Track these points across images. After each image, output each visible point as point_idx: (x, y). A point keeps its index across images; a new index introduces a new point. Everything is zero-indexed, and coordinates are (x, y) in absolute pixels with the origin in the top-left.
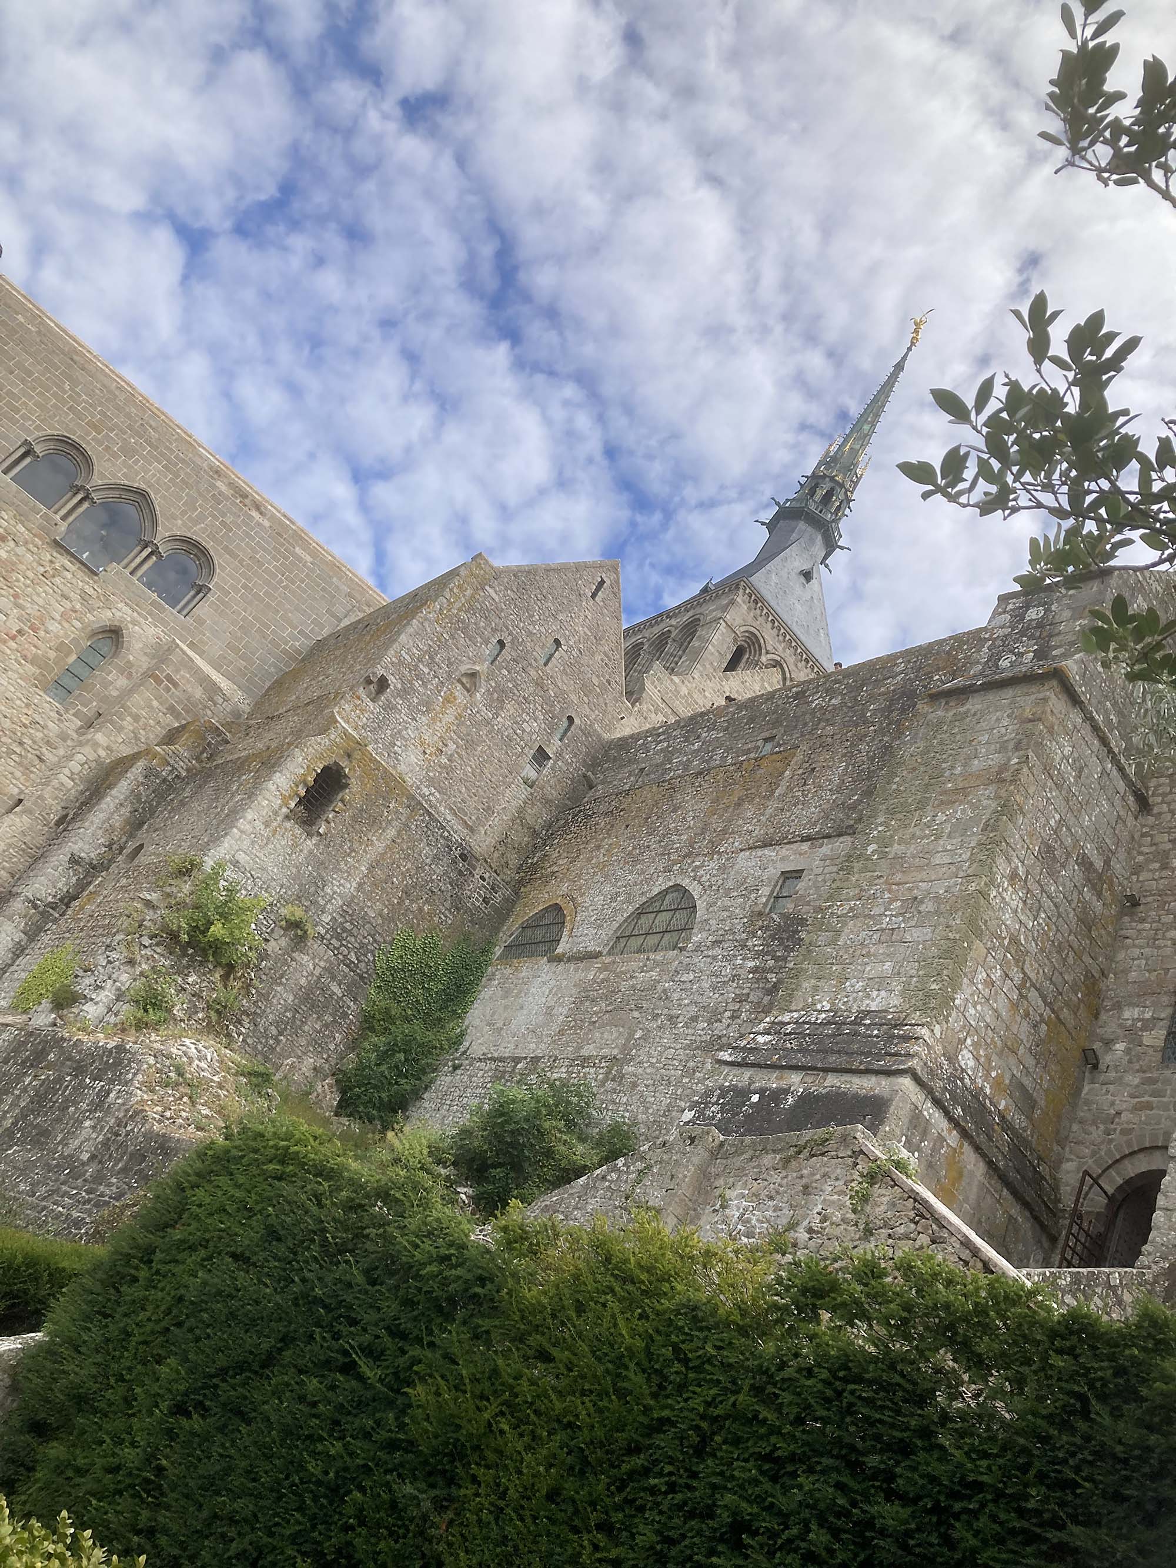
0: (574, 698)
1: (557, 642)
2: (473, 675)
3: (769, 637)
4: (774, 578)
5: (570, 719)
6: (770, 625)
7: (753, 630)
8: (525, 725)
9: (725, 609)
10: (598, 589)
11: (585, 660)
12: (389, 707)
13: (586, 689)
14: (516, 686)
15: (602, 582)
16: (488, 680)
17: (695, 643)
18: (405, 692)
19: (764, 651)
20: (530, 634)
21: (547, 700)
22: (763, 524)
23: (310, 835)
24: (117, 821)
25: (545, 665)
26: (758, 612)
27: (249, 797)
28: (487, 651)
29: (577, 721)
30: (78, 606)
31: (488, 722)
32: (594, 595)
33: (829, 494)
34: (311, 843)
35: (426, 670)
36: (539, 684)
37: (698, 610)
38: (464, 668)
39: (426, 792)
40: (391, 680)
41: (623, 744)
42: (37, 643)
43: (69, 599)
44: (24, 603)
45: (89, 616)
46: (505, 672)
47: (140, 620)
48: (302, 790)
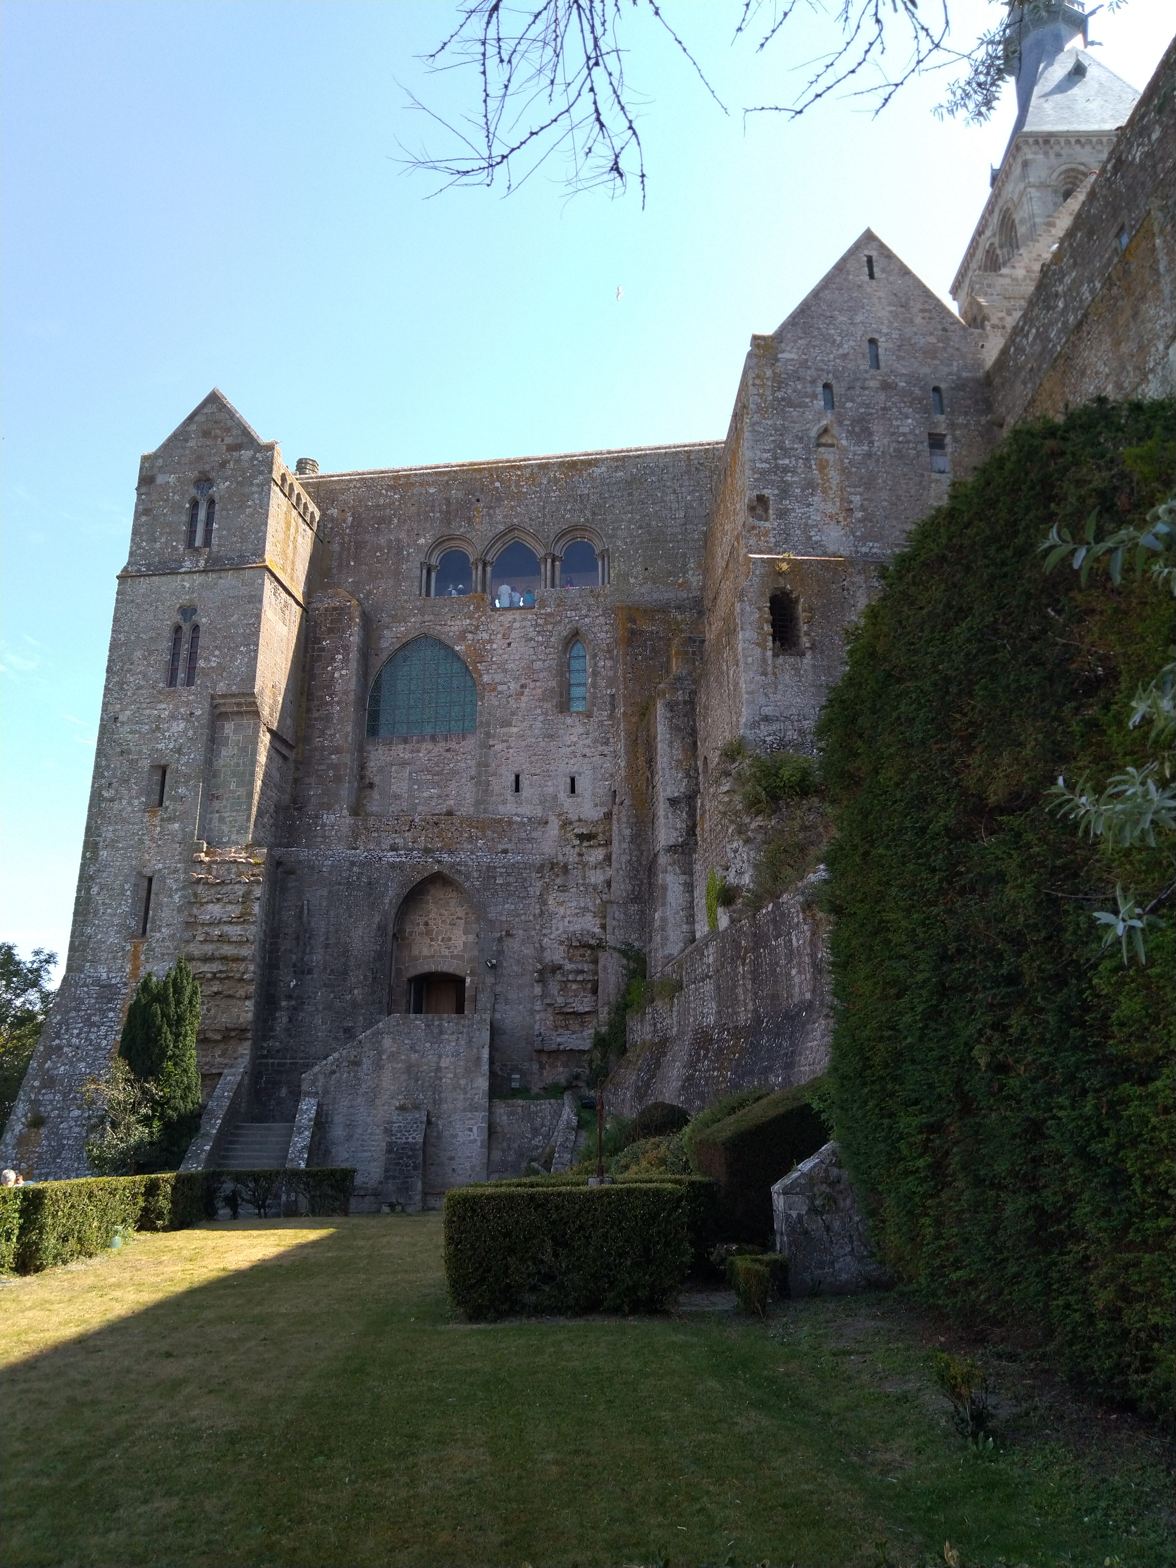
0: (925, 370)
2: (826, 431)
5: (936, 390)
7: (1064, 168)
8: (902, 430)
9: (1023, 176)
10: (871, 268)
11: (909, 333)
12: (782, 514)
13: (930, 354)
14: (868, 406)
15: (870, 258)
16: (840, 423)
18: (785, 492)
20: (845, 356)
21: (903, 394)
23: (803, 654)
24: (678, 754)
25: (878, 368)
26: (1057, 147)
28: (821, 402)
29: (943, 386)
30: (540, 639)
31: (869, 455)
32: (871, 276)
34: (808, 659)
35: (787, 461)
36: (886, 387)
37: (1002, 203)
38: (814, 433)
39: (864, 550)
40: (766, 492)
41: (1000, 365)
42: (538, 684)
43: (531, 639)
44: (509, 666)
45: (553, 639)
46: (849, 405)
47: (584, 612)
48: (768, 628)
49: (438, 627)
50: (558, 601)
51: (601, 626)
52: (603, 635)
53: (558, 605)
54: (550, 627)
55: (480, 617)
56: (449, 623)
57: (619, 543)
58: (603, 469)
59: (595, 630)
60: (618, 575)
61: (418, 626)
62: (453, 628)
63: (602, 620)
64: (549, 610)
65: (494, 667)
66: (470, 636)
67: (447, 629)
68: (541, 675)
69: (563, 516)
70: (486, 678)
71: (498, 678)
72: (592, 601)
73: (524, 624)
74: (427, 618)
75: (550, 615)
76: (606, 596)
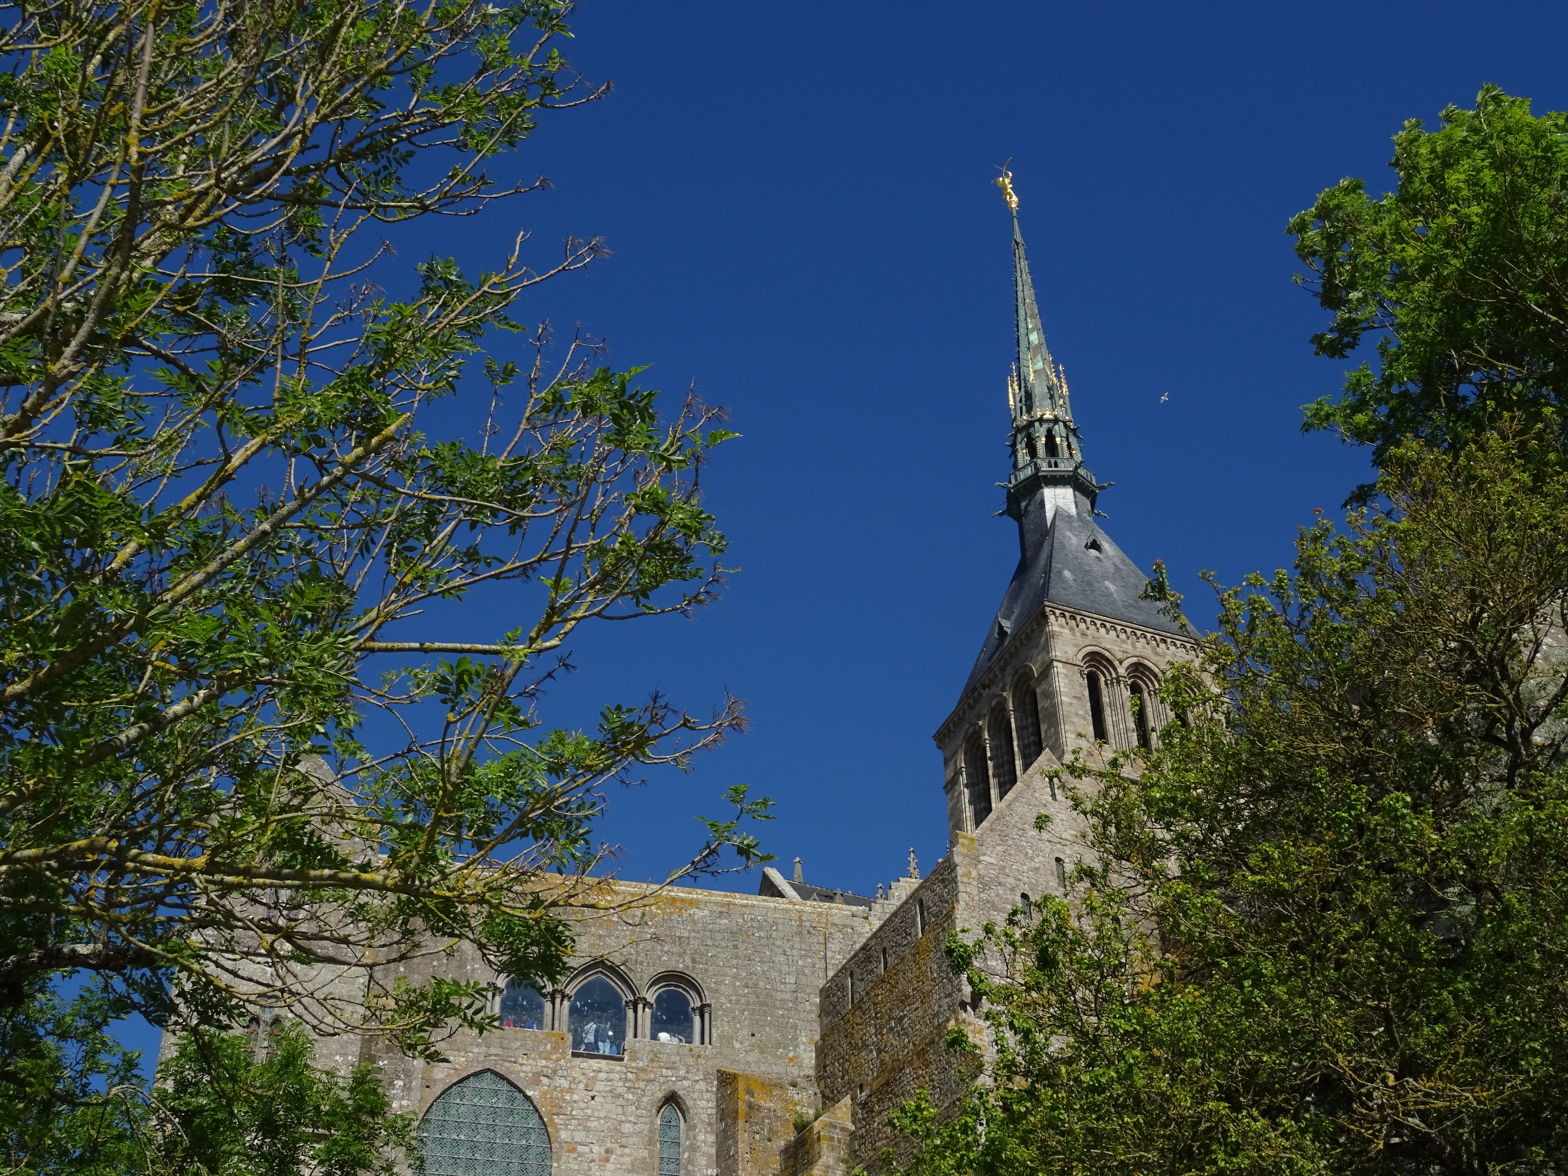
3: (1111, 644)
6: (1103, 631)
7: (1090, 649)
9: (1047, 648)
10: (1052, 789)
11: (1086, 857)
15: (1051, 779)
17: (1042, 704)
19: (1116, 663)
25: (1064, 886)
26: (1082, 626)
32: (1054, 798)
37: (1016, 664)
42: (627, 1151)
43: (620, 1096)
44: (594, 1124)
45: (645, 1099)
47: (682, 1073)
49: (508, 1065)
50: (651, 1056)
51: (701, 1092)
52: (703, 1103)
53: (652, 1060)
54: (642, 1085)
55: (558, 1060)
56: (520, 1060)
57: (723, 1000)
58: (706, 912)
59: (695, 1096)
60: (721, 1037)
61: (481, 1058)
62: (524, 1068)
63: (702, 1085)
64: (641, 1064)
65: (574, 1122)
66: (545, 1080)
67: (517, 1067)
68: (631, 1140)
69: (660, 958)
70: (564, 1135)
71: (580, 1136)
72: (691, 1061)
73: (611, 1076)
74: (493, 1051)
75: (643, 1070)
76: (708, 1059)
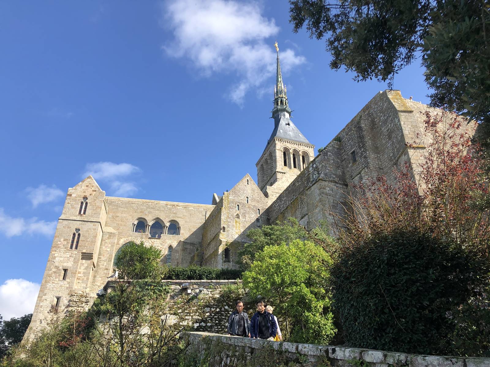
0: (257, 205)
1: (247, 197)
2: (238, 214)
3: (289, 146)
4: (281, 131)
5: (259, 209)
6: (287, 143)
7: (284, 147)
8: (252, 217)
9: (275, 147)
10: (248, 182)
11: (254, 196)
12: (228, 231)
13: (258, 202)
14: (245, 211)
15: (248, 180)
16: (240, 214)
17: (274, 158)
18: (228, 227)
19: (290, 150)
20: (241, 200)
21: (252, 209)
22: (271, 118)
25: (248, 203)
26: (283, 142)
27: (217, 263)
28: (237, 209)
29: (260, 209)
30: (161, 246)
31: (245, 221)
32: (248, 184)
33: (281, 101)
34: (231, 263)
35: (229, 220)
36: (249, 207)
37: (270, 150)
38: (235, 214)
39: (243, 241)
40: (225, 226)
41: (271, 207)
43: (159, 246)
46: (242, 210)
47: (173, 241)
48: (224, 256)
49: (135, 240)
54: (164, 244)
55: (147, 239)
57: (183, 226)
58: (181, 207)
60: (182, 233)
61: (130, 239)
73: (158, 242)
74: (133, 237)
76: (179, 238)
